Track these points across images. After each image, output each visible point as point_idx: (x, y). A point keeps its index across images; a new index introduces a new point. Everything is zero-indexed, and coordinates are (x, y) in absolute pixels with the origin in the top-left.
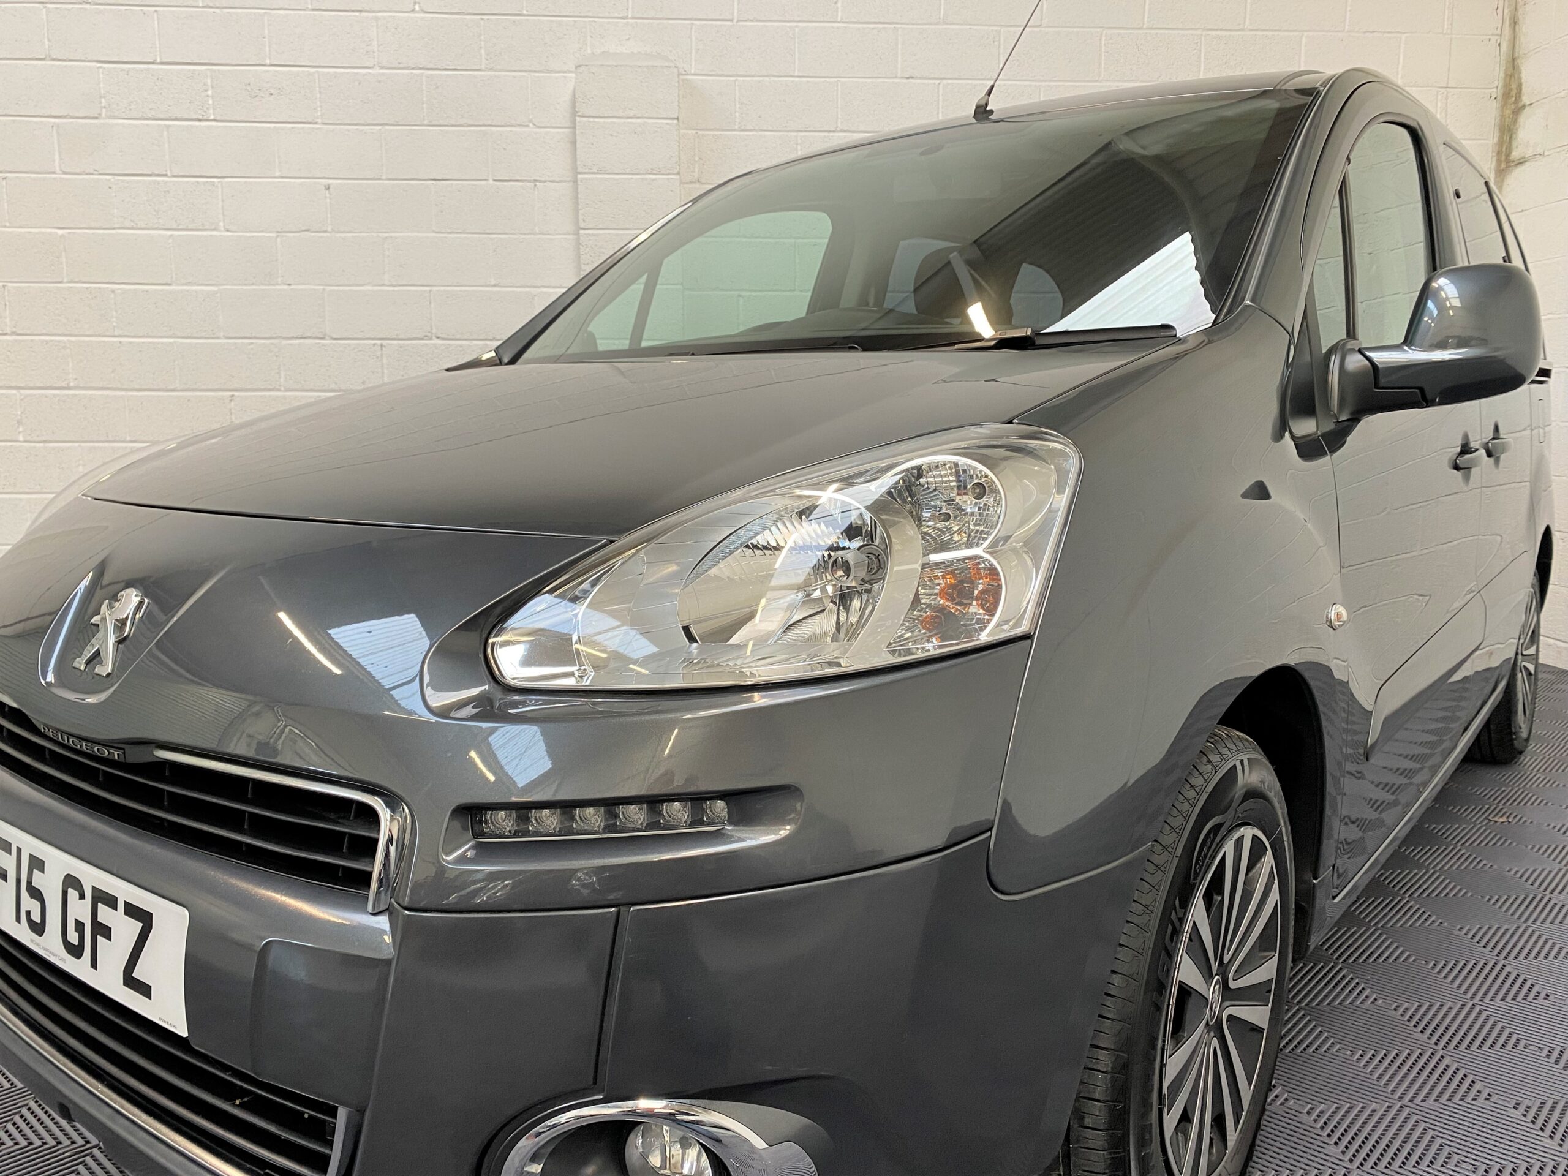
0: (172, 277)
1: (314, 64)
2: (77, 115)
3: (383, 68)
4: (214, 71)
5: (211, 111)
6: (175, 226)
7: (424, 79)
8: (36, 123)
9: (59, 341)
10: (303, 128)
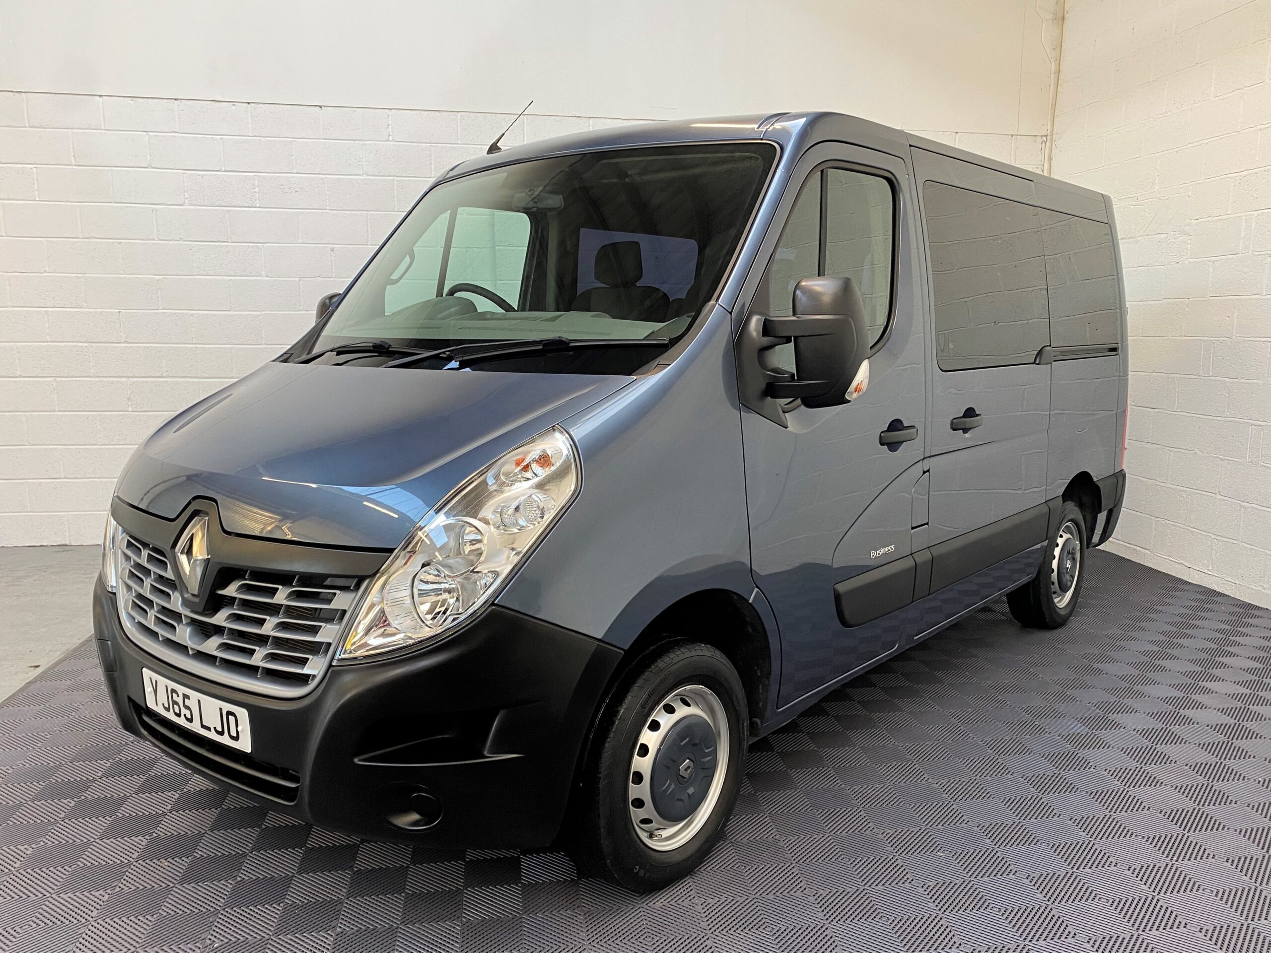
0: (231, 306)
1: (325, 173)
2: (169, 203)
3: (368, 175)
4: (259, 176)
5: (258, 201)
6: (233, 274)
7: (395, 182)
8: (142, 208)
9: (156, 347)
10: (316, 213)
